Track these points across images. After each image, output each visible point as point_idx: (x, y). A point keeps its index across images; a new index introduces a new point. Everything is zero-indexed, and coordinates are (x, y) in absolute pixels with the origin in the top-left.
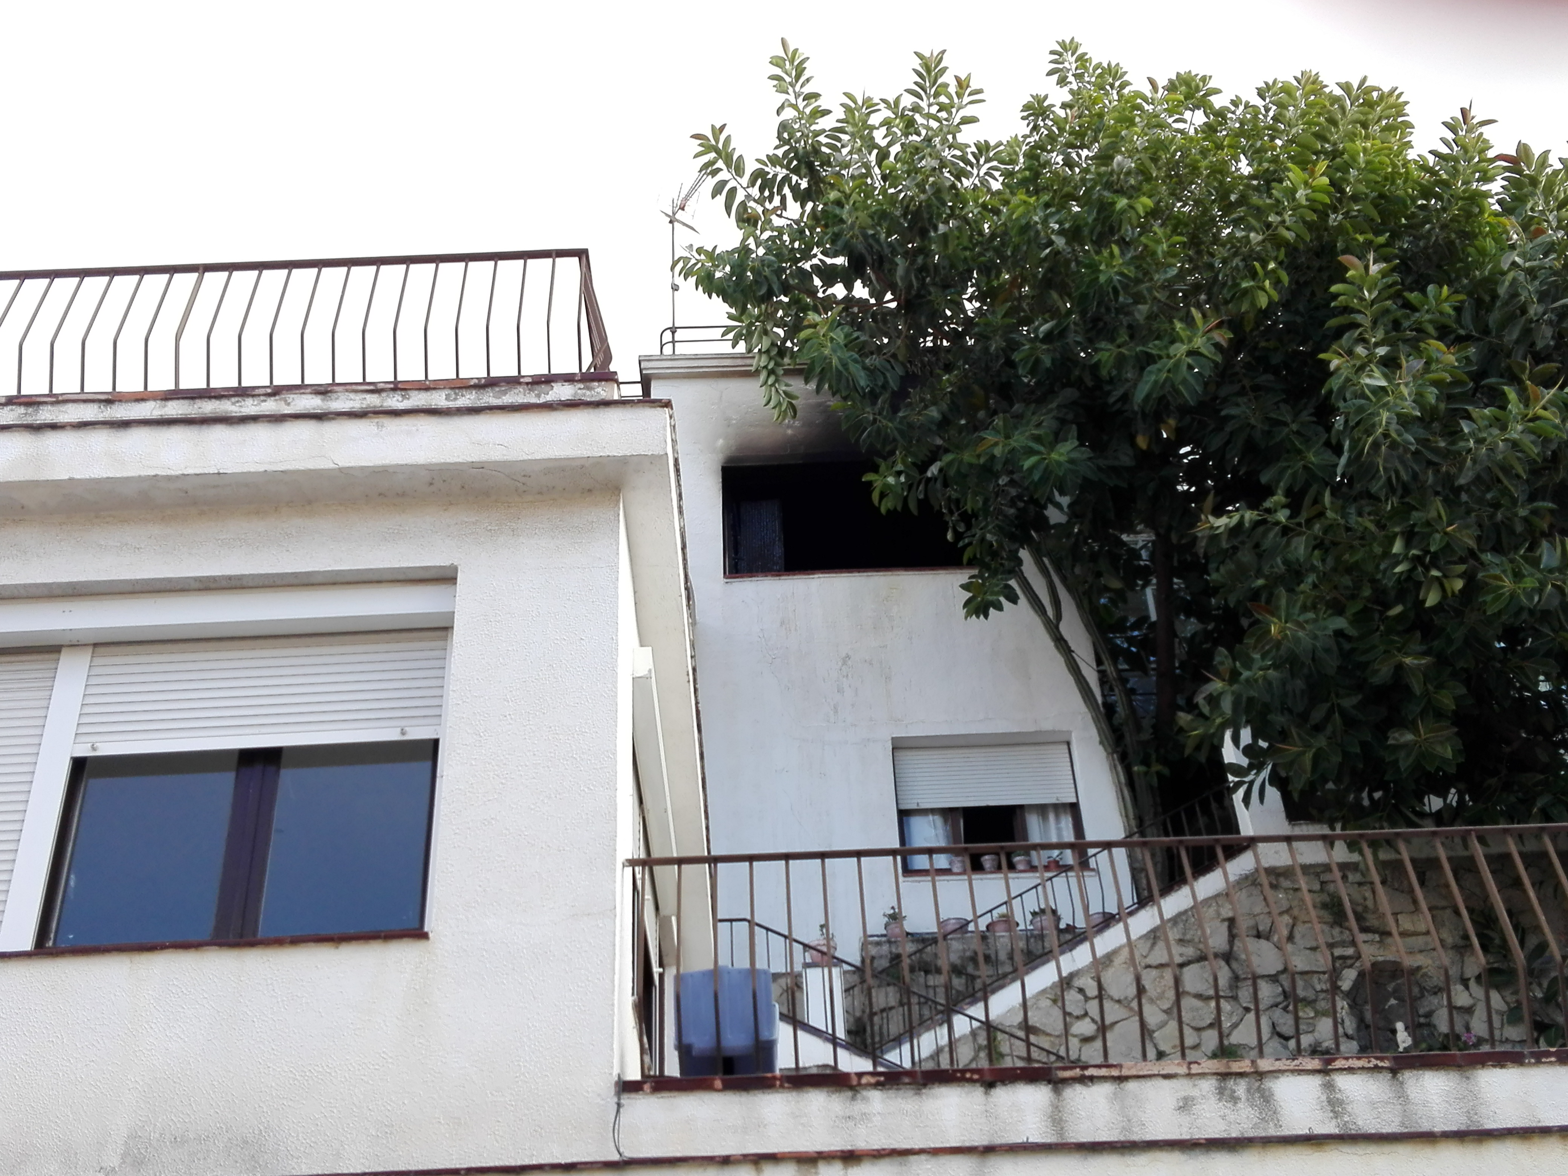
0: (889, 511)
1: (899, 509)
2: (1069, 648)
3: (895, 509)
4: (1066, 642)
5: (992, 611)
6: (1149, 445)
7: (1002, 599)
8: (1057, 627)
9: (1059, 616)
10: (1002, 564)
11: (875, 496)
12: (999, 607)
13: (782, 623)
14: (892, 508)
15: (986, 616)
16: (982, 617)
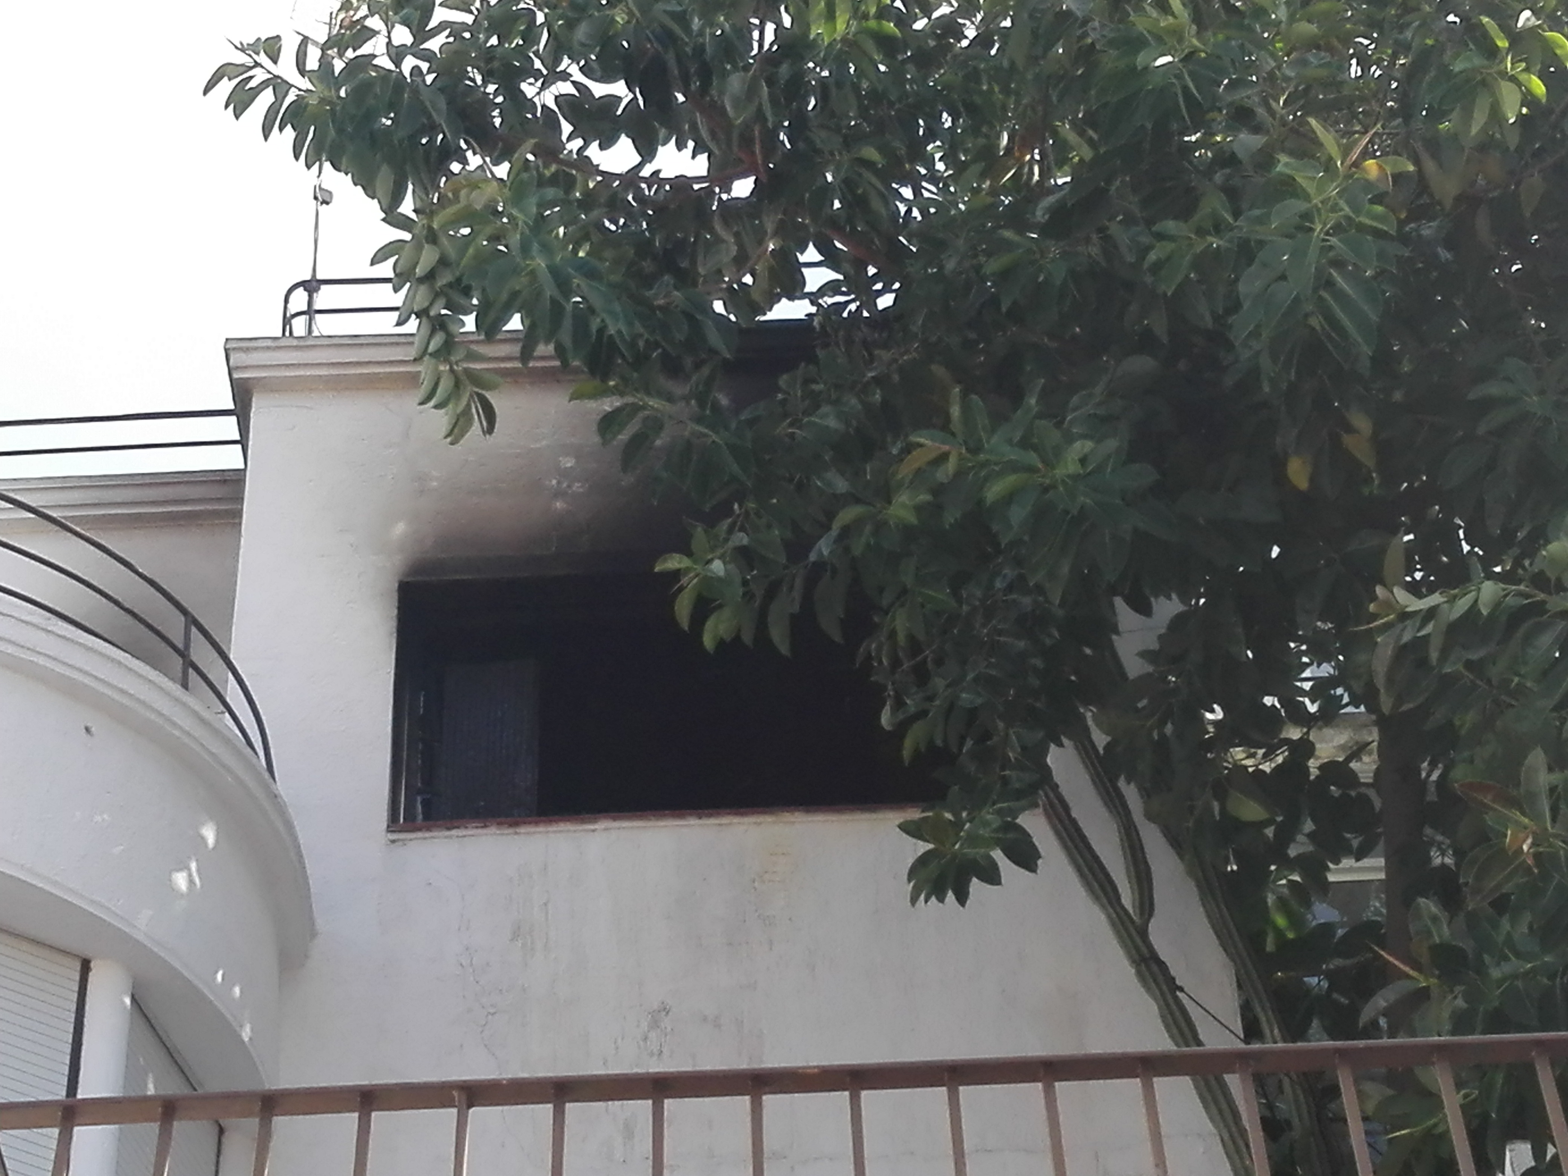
0: (721, 644)
1: (747, 638)
2: (1171, 981)
3: (737, 639)
4: (1162, 965)
5: (976, 885)
6: (1313, 480)
7: (998, 855)
8: (1143, 933)
9: (1147, 906)
10: (1005, 781)
11: (683, 609)
12: (992, 876)
13: (516, 935)
14: (728, 638)
15: (962, 898)
16: (950, 896)
